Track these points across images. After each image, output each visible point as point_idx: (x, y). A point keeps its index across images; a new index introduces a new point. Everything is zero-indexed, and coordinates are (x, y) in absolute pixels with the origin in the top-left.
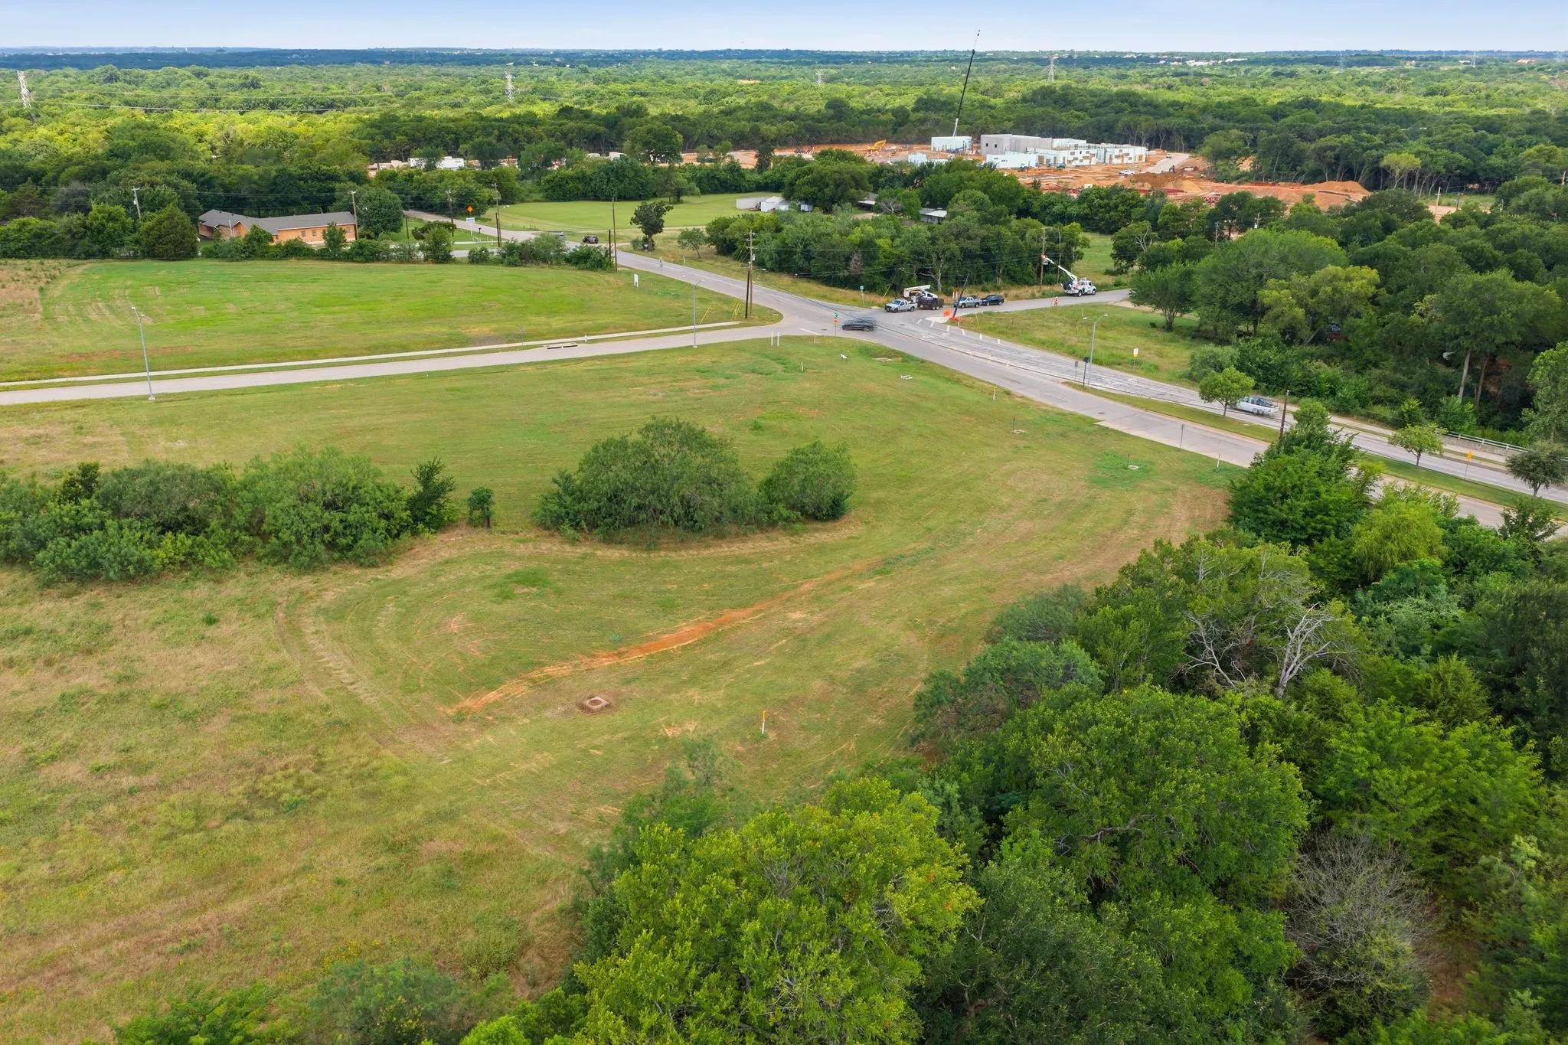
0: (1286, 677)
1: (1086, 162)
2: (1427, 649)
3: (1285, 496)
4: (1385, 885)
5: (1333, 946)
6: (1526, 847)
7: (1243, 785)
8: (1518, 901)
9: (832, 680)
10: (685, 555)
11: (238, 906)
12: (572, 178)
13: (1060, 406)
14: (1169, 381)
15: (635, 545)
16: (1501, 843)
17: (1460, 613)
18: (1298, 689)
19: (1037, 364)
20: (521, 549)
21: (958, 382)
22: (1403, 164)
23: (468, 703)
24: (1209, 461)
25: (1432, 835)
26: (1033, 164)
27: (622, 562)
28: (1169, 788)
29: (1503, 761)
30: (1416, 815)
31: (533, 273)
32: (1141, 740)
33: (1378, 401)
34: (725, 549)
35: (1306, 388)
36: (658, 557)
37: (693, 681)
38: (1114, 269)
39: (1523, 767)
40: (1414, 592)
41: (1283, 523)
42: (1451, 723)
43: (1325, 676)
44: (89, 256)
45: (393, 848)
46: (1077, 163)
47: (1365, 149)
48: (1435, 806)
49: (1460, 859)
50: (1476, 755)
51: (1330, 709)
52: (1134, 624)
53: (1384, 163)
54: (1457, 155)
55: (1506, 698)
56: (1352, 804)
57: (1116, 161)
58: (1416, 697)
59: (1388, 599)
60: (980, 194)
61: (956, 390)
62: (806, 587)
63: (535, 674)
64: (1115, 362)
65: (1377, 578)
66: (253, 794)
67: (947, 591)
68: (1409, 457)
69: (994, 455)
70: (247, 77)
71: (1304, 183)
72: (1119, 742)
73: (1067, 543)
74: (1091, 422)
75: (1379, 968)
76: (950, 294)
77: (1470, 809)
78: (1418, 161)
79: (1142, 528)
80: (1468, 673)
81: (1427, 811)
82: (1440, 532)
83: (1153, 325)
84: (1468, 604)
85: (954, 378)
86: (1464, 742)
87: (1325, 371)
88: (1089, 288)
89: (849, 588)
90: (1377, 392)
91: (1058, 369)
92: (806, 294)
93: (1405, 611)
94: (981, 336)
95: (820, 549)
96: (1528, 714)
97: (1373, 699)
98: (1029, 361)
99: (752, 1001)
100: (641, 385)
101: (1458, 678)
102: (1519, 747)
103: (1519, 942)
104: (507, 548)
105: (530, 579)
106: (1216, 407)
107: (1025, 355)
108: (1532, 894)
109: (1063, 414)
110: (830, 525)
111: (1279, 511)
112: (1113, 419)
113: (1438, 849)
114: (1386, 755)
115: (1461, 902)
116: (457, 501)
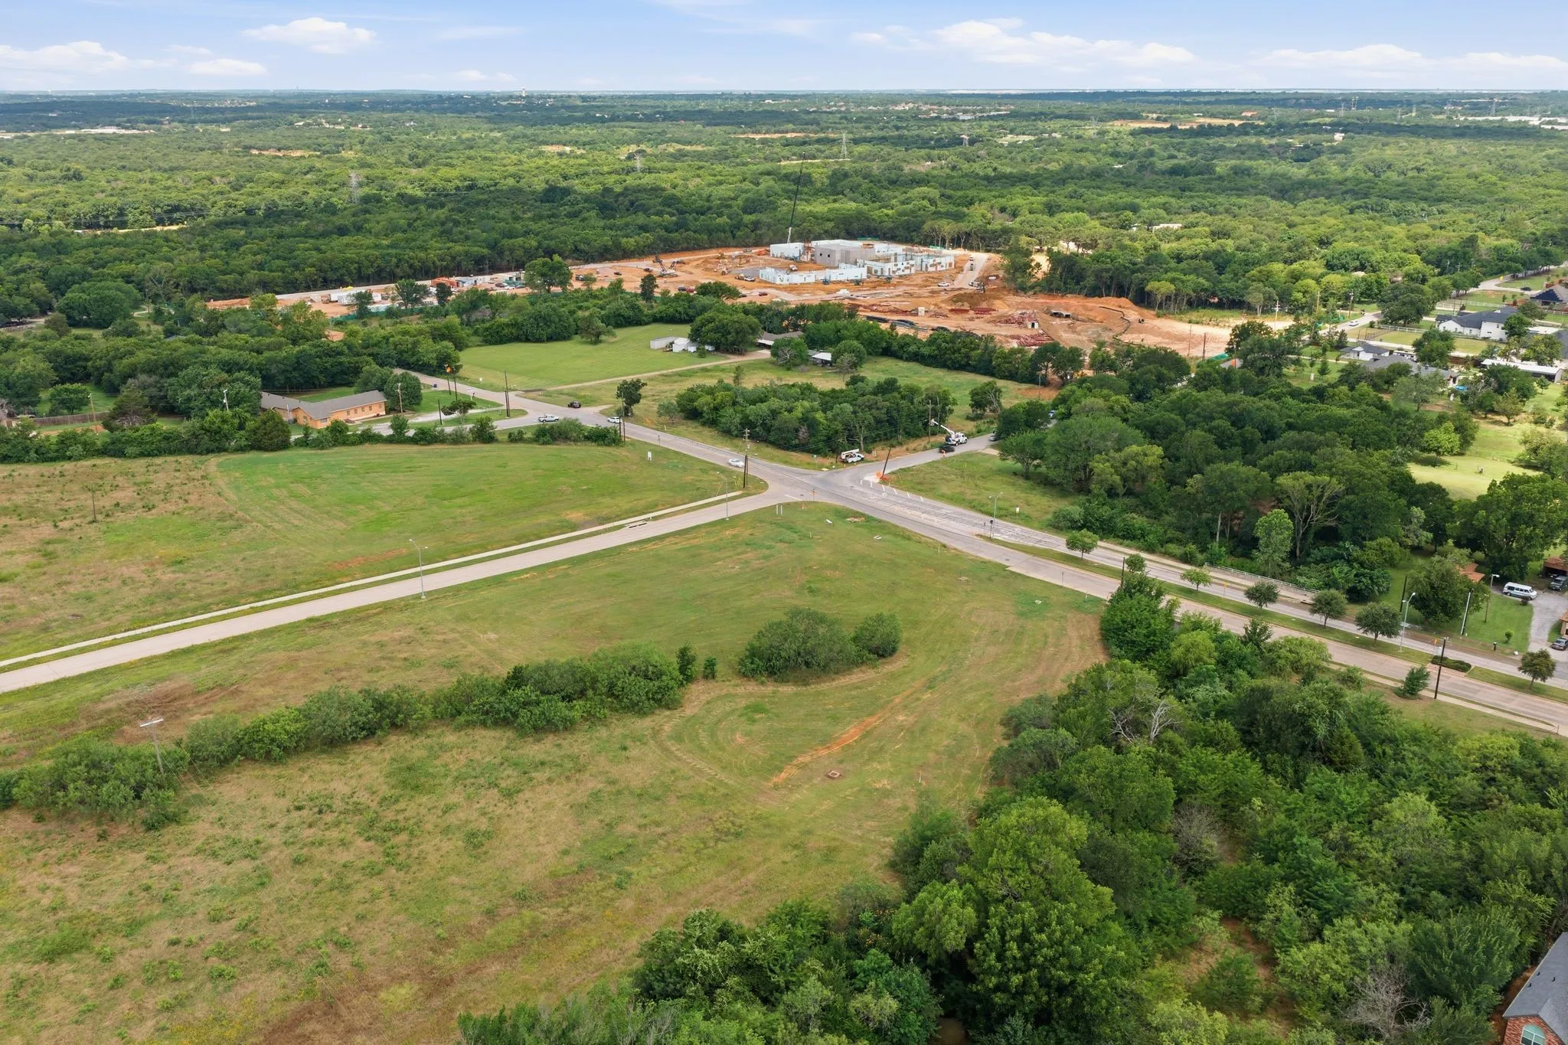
0: (1153, 735)
1: (907, 272)
2: (1213, 714)
3: (1133, 627)
4: (1206, 822)
5: (1188, 846)
6: (1257, 802)
7: (1153, 787)
8: (1255, 822)
9: (937, 753)
10: (824, 686)
12: (507, 325)
13: (981, 555)
14: (1041, 529)
15: (796, 683)
16: (1248, 802)
17: (1226, 692)
18: (1159, 742)
19: (954, 519)
21: (909, 539)
22: (1163, 290)
23: (775, 779)
24: (1079, 594)
25: (1221, 801)
26: (865, 276)
28: (1129, 791)
29: (1247, 768)
30: (1215, 793)
32: (1115, 773)
33: (1170, 541)
34: (844, 681)
35: (1127, 535)
36: (812, 688)
37: (871, 759)
38: (972, 415)
39: (1255, 768)
40: (1204, 682)
41: (1133, 642)
42: (1226, 752)
43: (1170, 734)
45: (795, 847)
46: (900, 273)
47: (1133, 272)
48: (1222, 789)
49: (1232, 810)
50: (1236, 766)
51: (1175, 751)
52: (1088, 718)
53: (1148, 288)
54: (1202, 280)
55: (1248, 738)
56: (1190, 791)
57: (931, 269)
58: (1210, 742)
59: (1192, 686)
60: (855, 343)
61: (913, 547)
62: (897, 701)
63: (795, 762)
64: (1005, 514)
65: (1185, 675)
67: (970, 697)
68: (1194, 587)
69: (956, 599)
70: (69, 169)
71: (1087, 296)
72: (1107, 775)
73: (1019, 660)
74: (1004, 568)
75: (1206, 852)
76: (869, 452)
77: (1235, 789)
78: (1173, 287)
79: (1056, 646)
80: (1232, 728)
81: (1218, 791)
82: (1213, 645)
83: (1015, 474)
84: (1230, 688)
85: (906, 536)
86: (1232, 761)
87: (1138, 520)
88: (962, 439)
89: (918, 699)
90: (1169, 535)
91: (968, 523)
92: (772, 459)
93: (1201, 693)
94: (909, 495)
95: (893, 676)
96: (1257, 744)
97: (1193, 744)
98: (947, 516)
99: (1034, 865)
100: (719, 560)
101: (1227, 731)
102: (1253, 759)
103: (1255, 837)
104: (732, 691)
105: (757, 709)
106: (1077, 553)
107: (944, 511)
108: (1259, 819)
109: (984, 562)
110: (889, 659)
111: (1130, 635)
112: (1018, 564)
113: (1224, 806)
114: (1201, 768)
115: (1234, 826)
116: (698, 665)
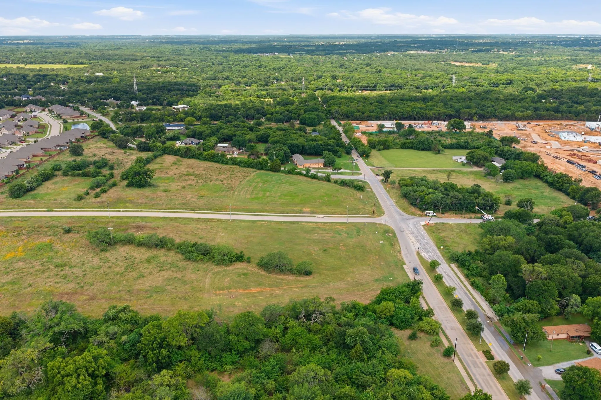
11: (172, 308)
13: (404, 258)
14: (445, 257)
20: (251, 268)
21: (393, 245)
23: (217, 292)
27: (263, 275)
31: (346, 189)
37: (248, 297)
44: (259, 169)
60: (512, 171)
61: (387, 248)
66: (184, 296)
88: (490, 218)
92: (401, 207)
94: (424, 232)
98: (421, 243)
105: (245, 274)
107: (423, 241)
109: (401, 261)
112: (410, 265)
116: (245, 258)
